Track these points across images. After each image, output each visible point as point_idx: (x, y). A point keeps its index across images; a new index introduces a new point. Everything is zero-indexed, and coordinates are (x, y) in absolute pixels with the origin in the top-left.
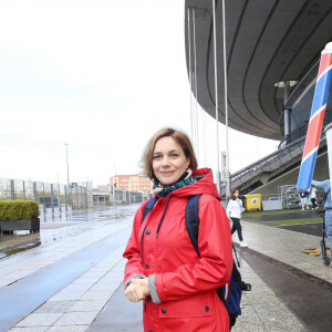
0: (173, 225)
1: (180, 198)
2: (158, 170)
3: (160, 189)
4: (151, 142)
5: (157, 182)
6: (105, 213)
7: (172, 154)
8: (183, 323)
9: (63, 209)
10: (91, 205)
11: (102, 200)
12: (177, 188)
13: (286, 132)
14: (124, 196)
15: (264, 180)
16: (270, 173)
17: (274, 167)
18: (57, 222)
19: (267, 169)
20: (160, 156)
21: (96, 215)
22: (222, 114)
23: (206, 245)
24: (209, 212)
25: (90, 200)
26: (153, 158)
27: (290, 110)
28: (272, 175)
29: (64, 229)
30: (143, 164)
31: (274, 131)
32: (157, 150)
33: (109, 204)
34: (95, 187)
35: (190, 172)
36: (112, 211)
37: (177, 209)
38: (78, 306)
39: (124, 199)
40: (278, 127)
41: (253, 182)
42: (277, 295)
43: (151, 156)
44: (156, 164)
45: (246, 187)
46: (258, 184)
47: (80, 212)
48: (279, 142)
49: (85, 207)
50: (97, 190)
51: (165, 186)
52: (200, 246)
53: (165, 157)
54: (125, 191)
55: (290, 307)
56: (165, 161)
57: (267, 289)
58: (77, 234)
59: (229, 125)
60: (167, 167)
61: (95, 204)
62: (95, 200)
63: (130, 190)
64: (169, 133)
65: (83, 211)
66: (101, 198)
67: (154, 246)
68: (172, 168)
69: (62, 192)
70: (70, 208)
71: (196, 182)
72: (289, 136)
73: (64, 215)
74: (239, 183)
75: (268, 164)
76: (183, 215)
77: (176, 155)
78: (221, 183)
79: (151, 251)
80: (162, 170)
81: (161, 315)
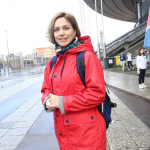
0: (70, 71)
1: (73, 54)
2: (57, 38)
3: (60, 50)
4: (52, 22)
5: (57, 45)
6: (31, 71)
7: (65, 28)
8: (79, 127)
9: (6, 70)
10: (22, 66)
11: (29, 63)
12: (70, 48)
13: (139, 17)
14: (42, 60)
15: (126, 47)
16: (130, 42)
17: (132, 39)
18: (3, 77)
19: (128, 40)
20: (58, 29)
21: (26, 72)
22: (99, 7)
23: (90, 81)
24: (91, 61)
25: (22, 63)
26: (54, 31)
27: (141, 3)
28: (131, 44)
29: (7, 81)
30: (48, 35)
31: (131, 17)
32: (56, 25)
33: (33, 66)
34: (24, 56)
35: (77, 38)
36: (35, 70)
37: (71, 61)
38: (18, 125)
39: (42, 62)
40: (134, 14)
41: (120, 49)
42: (136, 114)
43: (53, 30)
44: (56, 34)
45: (115, 52)
46: (123, 50)
47: (16, 71)
48: (135, 24)
49: (19, 68)
50: (26, 58)
51: (62, 47)
52: (86, 81)
53: (61, 30)
54: (42, 58)
55: (143, 121)
56: (61, 32)
57: (129, 111)
58: (15, 84)
59: (104, 14)
60: (63, 35)
61: (25, 66)
62: (25, 64)
63: (45, 57)
64: (63, 15)
65: (18, 70)
66: (29, 62)
67: (59, 84)
68: (66, 36)
69: (5, 60)
70: (10, 69)
71: (80, 44)
72: (141, 19)
73: (7, 73)
74: (111, 50)
75: (129, 37)
76: (75, 64)
77: (67, 28)
78: (100, 50)
79: (58, 87)
80: (60, 38)
81: (66, 124)
